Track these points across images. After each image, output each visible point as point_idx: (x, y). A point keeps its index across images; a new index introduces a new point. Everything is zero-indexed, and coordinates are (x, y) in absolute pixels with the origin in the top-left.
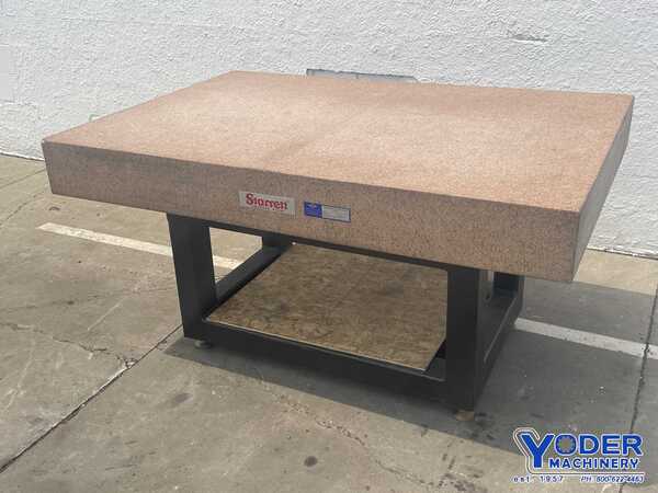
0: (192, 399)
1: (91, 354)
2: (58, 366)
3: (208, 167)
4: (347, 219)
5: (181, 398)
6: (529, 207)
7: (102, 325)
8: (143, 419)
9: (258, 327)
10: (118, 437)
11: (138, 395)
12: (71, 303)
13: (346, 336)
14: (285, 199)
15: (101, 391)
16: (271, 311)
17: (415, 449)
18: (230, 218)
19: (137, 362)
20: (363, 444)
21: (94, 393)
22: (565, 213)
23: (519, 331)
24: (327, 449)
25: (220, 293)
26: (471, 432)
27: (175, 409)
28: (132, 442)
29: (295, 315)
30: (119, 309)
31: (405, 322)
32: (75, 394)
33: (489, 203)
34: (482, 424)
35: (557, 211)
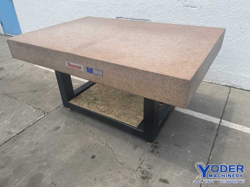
0: (61, 129)
1: (35, 110)
2: (23, 113)
3: (54, 51)
4: (102, 75)
5: (58, 128)
6: (169, 76)
7: (42, 100)
8: (43, 135)
9: (85, 106)
10: (33, 142)
11: (44, 126)
12: (35, 91)
13: (113, 111)
14: (80, 65)
15: (33, 124)
16: (91, 100)
17: (130, 155)
18: (64, 71)
19: (48, 114)
20: (113, 151)
21: (31, 124)
22: (184, 80)
23: (176, 111)
24: (100, 152)
25: (75, 93)
26: (151, 149)
27: (55, 132)
28: (36, 144)
29: (99, 102)
30: (48, 95)
31: (135, 107)
32: (25, 124)
33: (153, 73)
34: (156, 147)
35: (180, 79)
